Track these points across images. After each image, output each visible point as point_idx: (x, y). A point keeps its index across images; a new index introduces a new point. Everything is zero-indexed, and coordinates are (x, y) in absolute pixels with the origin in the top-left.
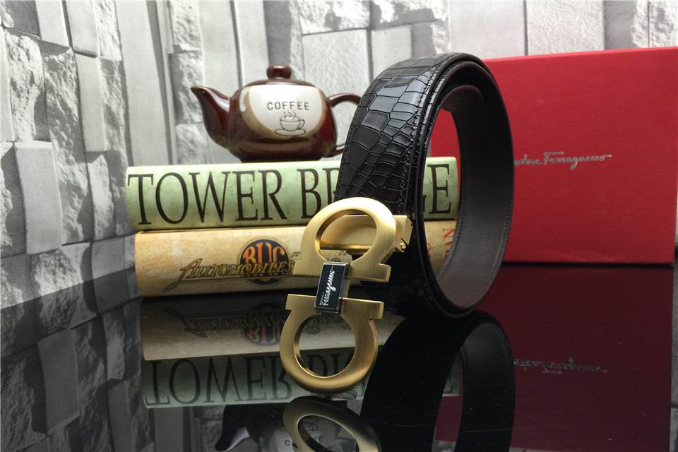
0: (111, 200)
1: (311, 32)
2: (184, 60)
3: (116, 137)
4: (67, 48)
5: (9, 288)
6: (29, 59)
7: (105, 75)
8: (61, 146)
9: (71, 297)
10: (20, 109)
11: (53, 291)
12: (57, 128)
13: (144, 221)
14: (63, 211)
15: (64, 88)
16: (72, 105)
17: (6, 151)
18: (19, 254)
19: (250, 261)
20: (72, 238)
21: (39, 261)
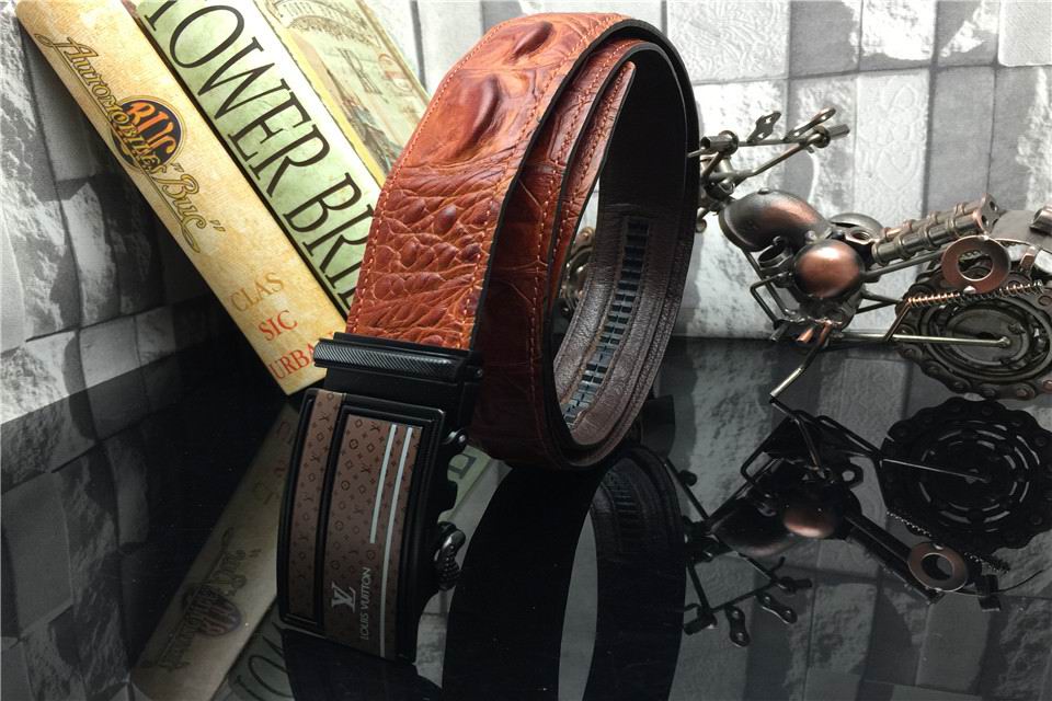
0: (109, 259)
8: (9, 176)
9: (49, 421)
11: (16, 416)
16: (22, 103)
20: (42, 328)
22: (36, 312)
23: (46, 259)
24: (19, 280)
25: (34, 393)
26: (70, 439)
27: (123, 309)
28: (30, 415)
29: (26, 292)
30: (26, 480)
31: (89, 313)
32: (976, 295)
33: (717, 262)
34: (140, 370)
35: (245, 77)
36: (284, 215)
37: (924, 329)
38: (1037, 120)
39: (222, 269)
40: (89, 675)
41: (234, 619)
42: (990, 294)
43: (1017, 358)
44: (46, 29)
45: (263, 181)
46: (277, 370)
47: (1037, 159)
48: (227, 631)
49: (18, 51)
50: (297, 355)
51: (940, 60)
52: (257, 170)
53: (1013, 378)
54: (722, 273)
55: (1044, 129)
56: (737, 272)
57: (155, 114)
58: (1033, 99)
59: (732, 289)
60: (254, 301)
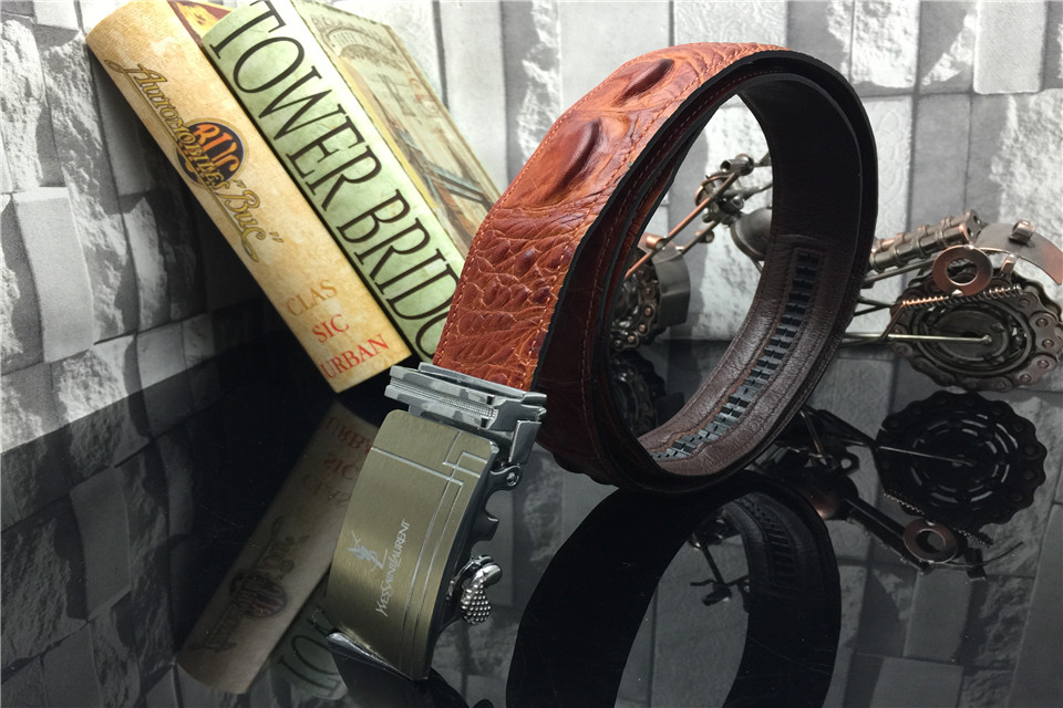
0: (162, 268)
4: (75, 32)
5: (22, 415)
6: (20, 57)
8: (81, 191)
9: (112, 420)
11: (85, 414)
12: (73, 163)
14: (94, 293)
16: (91, 125)
17: (3, 210)
18: (33, 365)
20: (107, 332)
21: (63, 371)
22: (104, 317)
23: (112, 268)
24: (90, 287)
25: (100, 393)
26: (130, 437)
27: (172, 316)
28: (97, 413)
29: (95, 298)
30: (94, 474)
31: (146, 320)
32: (964, 298)
33: (720, 271)
34: (186, 372)
35: (305, 102)
36: (338, 228)
37: (915, 329)
38: (1008, 142)
39: (279, 277)
40: (142, 658)
41: (280, 601)
42: (976, 296)
43: (998, 354)
44: (117, 57)
45: (319, 196)
46: (328, 370)
47: (1008, 178)
48: (274, 613)
49: (87, 76)
50: (348, 355)
51: (921, 88)
52: (312, 187)
53: (993, 373)
54: (724, 281)
55: (1015, 150)
56: (739, 279)
57: (220, 135)
58: (1005, 124)
59: (734, 294)
60: (308, 305)
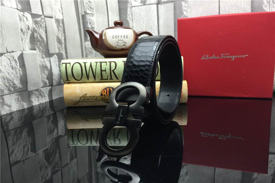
0: (59, 71)
1: (135, 6)
2: (88, 17)
3: (61, 48)
4: (42, 15)
5: (22, 102)
6: (27, 20)
7: (56, 25)
8: (40, 52)
9: (44, 106)
10: (24, 39)
11: (38, 104)
12: (38, 45)
13: (68, 80)
14: (41, 75)
15: (41, 31)
16: (44, 36)
17: (20, 54)
18: (25, 91)
19: (104, 95)
20: (44, 85)
21: (32, 93)
22: (43, 81)
23: (46, 70)
25: (42, 99)
26: (49, 110)
29: (41, 77)
30: (39, 118)
31: (55, 83)
